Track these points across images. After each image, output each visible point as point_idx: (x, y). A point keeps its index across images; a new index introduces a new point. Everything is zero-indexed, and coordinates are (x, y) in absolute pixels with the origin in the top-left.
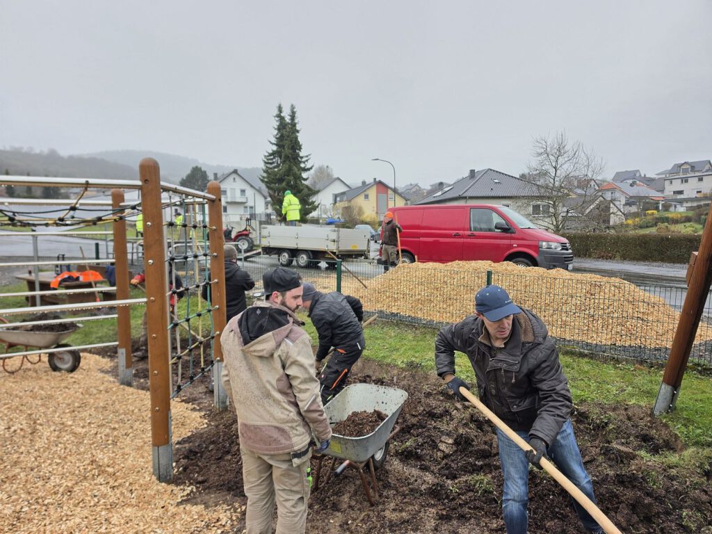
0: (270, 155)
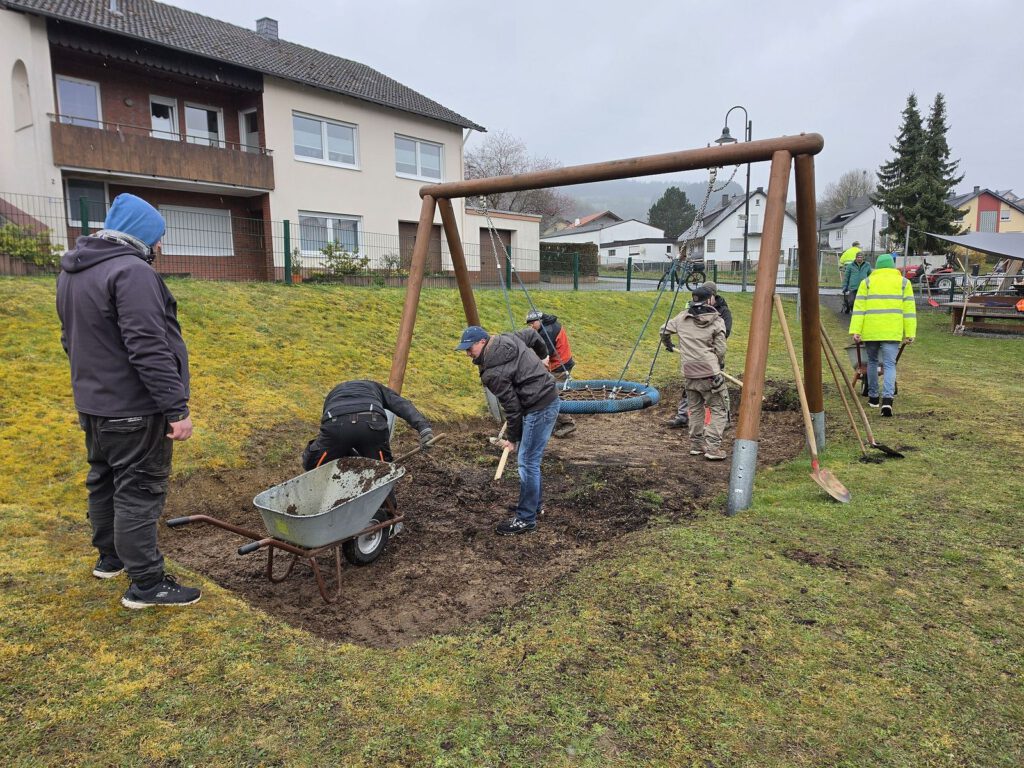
0: (890, 165)
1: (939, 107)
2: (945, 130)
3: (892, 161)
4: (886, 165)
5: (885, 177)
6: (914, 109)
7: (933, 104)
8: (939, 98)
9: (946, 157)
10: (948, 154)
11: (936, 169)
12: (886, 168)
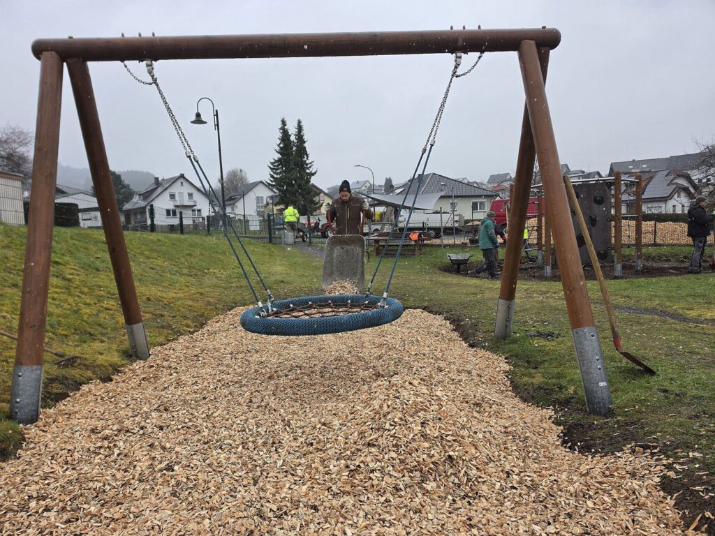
0: (276, 161)
1: (300, 128)
2: (305, 142)
3: (277, 159)
4: (274, 161)
5: (274, 169)
6: (286, 127)
7: (296, 126)
8: (299, 122)
9: (307, 159)
10: (308, 157)
11: (302, 166)
12: (274, 163)
